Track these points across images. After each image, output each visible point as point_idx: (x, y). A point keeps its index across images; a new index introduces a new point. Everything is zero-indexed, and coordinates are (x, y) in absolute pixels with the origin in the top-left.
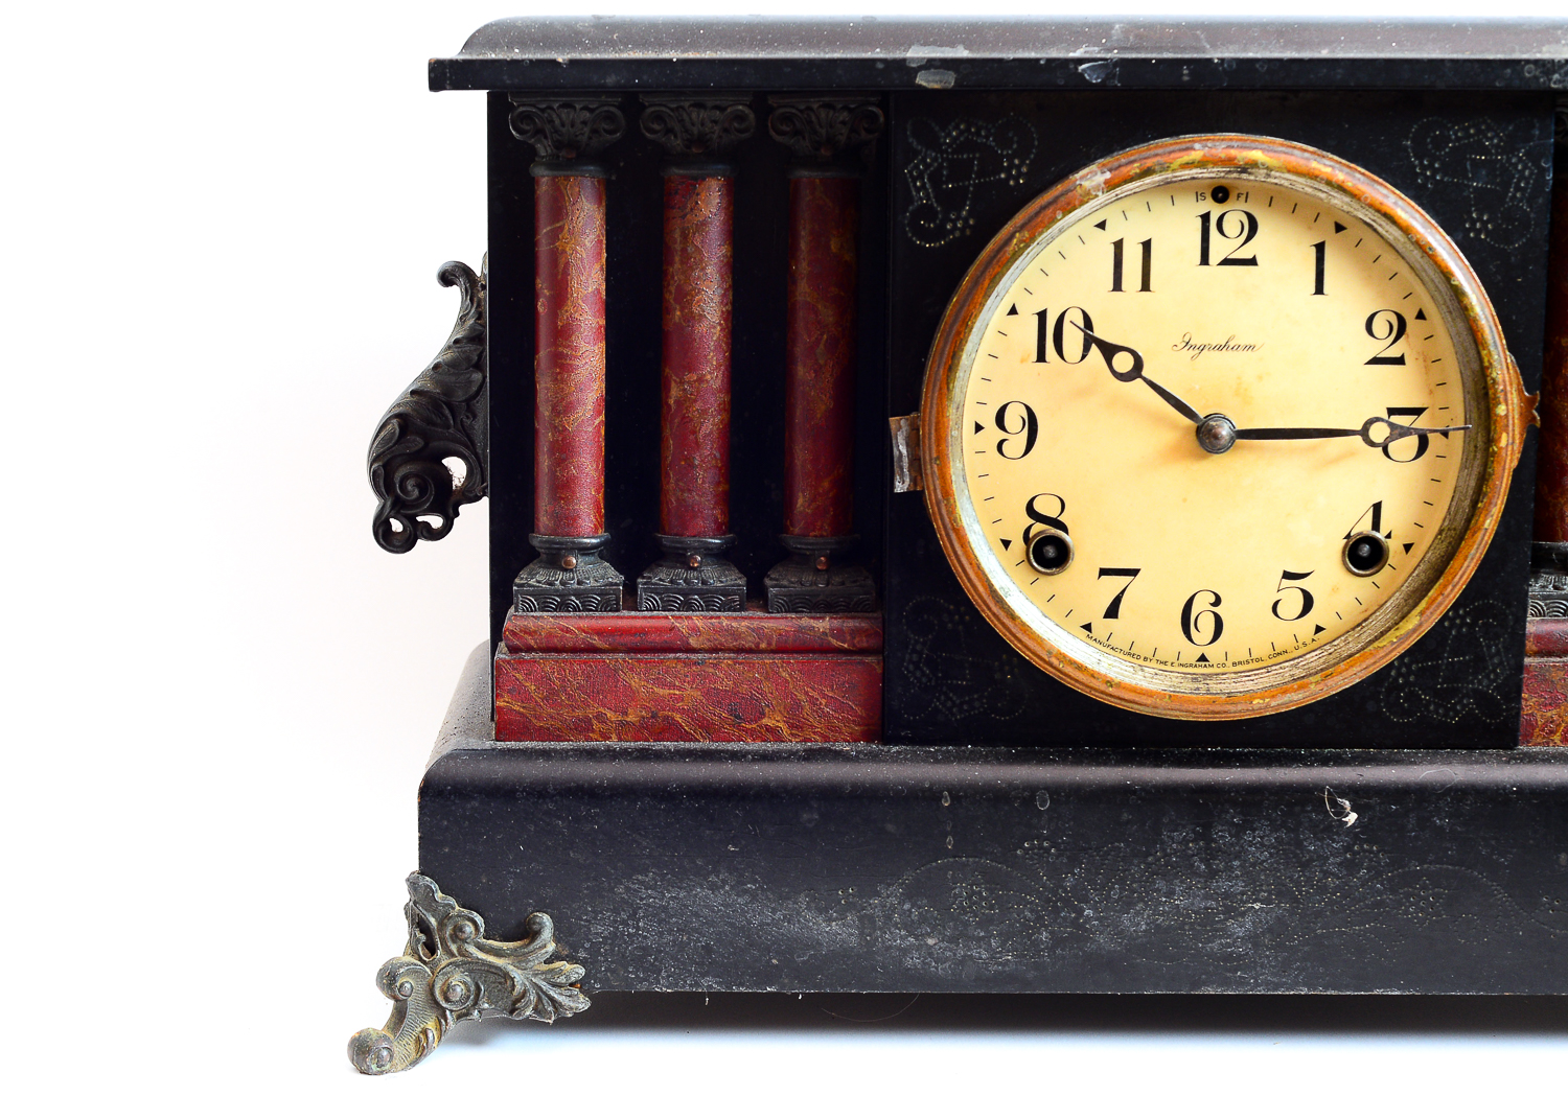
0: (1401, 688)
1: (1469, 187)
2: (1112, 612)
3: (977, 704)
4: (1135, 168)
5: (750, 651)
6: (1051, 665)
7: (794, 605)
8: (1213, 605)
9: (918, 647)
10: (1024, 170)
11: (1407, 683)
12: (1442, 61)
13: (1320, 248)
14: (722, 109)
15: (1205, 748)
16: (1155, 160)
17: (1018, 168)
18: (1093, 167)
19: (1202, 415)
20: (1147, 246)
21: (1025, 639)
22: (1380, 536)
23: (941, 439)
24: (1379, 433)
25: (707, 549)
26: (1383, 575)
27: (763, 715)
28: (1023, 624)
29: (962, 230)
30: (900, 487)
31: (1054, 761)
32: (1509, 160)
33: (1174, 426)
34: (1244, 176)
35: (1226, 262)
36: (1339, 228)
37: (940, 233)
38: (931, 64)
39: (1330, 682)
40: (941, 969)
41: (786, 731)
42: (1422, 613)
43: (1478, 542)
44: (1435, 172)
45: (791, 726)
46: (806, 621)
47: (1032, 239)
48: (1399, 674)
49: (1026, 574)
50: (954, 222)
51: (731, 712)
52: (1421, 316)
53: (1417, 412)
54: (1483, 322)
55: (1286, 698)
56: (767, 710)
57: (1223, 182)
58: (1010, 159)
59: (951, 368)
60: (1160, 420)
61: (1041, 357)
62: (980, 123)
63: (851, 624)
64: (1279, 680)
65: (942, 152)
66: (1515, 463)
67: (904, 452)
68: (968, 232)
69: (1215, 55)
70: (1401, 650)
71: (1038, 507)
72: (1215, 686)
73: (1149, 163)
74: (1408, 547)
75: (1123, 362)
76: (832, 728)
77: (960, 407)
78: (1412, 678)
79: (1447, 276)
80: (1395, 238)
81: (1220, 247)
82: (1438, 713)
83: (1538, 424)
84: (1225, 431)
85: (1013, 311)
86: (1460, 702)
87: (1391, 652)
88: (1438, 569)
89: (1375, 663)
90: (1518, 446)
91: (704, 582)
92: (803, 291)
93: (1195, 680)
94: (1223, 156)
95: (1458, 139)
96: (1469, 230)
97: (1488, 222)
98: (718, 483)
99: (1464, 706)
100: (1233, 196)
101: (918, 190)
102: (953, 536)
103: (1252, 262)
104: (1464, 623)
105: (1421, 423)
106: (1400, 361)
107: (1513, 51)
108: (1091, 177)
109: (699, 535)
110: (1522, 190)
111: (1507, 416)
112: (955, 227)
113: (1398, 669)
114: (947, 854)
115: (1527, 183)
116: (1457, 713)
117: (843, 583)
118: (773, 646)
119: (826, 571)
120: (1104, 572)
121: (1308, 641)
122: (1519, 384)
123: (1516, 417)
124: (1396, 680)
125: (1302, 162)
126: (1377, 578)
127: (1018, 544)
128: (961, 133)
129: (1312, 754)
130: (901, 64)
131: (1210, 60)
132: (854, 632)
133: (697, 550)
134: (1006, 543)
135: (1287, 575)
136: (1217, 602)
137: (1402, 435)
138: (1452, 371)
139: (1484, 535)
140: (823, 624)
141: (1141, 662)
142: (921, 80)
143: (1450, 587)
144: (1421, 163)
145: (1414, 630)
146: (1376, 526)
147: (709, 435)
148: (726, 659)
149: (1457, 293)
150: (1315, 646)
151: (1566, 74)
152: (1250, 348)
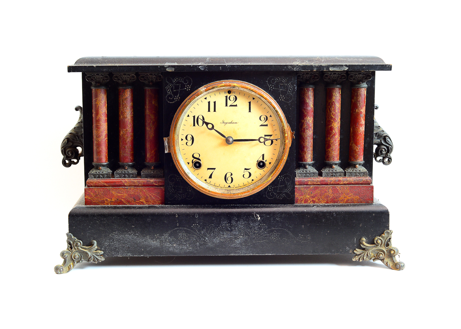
0: (270, 192)
1: (280, 90)
2: (210, 177)
3: (184, 196)
4: (211, 87)
5: (137, 186)
6: (197, 188)
7: (147, 176)
8: (231, 175)
9: (171, 185)
10: (190, 87)
11: (271, 191)
12: (272, 65)
13: (250, 103)
14: (129, 75)
15: (230, 205)
16: (215, 85)
17: (189, 87)
18: (203, 87)
19: (227, 137)
20: (215, 102)
21: (192, 183)
22: (264, 161)
23: (174, 142)
24: (262, 140)
25: (129, 165)
26: (265, 169)
27: (140, 199)
28: (191, 179)
29: (178, 100)
30: (166, 152)
31: (199, 208)
32: (287, 85)
33: (221, 139)
34: (234, 88)
35: (231, 106)
36: (254, 99)
37: (173, 100)
38: (169, 66)
39: (254, 191)
40: (177, 251)
41: (145, 203)
42: (272, 176)
43: (283, 162)
44: (273, 87)
45: (146, 201)
46: (149, 180)
47: (191, 101)
48: (270, 189)
49: (192, 169)
50: (176, 98)
51: (133, 199)
52: (271, 116)
53: (271, 136)
54: (282, 117)
55: (245, 194)
56: (141, 198)
57: (230, 90)
58: (187, 85)
59: (175, 128)
60: (218, 138)
61: (194, 125)
62: (181, 78)
63: (158, 180)
64: (245, 190)
65: (173, 84)
66: (290, 146)
67: (167, 145)
68: (179, 100)
69: (227, 64)
70: (269, 184)
71: (194, 156)
72: (232, 192)
73: (214, 86)
74: (270, 163)
75: (210, 126)
76: (155, 202)
77: (178, 135)
78: (272, 190)
79: (274, 108)
80: (265, 101)
81: (229, 103)
82: (278, 197)
83: (294, 138)
84: (231, 140)
85: (188, 116)
86: (282, 195)
87: (266, 184)
88: (275, 167)
89: (263, 187)
90: (290, 142)
91: (128, 172)
92: (147, 112)
93: (228, 191)
94: (228, 85)
95: (277, 81)
96: (280, 99)
97: (284, 97)
98: (131, 152)
99: (283, 196)
100: (232, 92)
101: (168, 91)
102: (177, 162)
103: (236, 106)
104: (282, 179)
105: (272, 138)
106: (267, 125)
107: (287, 63)
108: (202, 89)
109: (127, 162)
110: (291, 91)
111: (287, 136)
112: (176, 99)
113: (269, 188)
114: (177, 227)
115: (291, 89)
116: (282, 197)
117: (157, 172)
118: (142, 185)
119: (153, 169)
120: (208, 169)
121: (251, 183)
122: (290, 130)
123: (290, 136)
124: (269, 190)
125: (244, 86)
126: (264, 169)
127: (191, 163)
128: (177, 80)
129: (252, 206)
130: (163, 67)
131: (225, 65)
132: (159, 182)
133: (127, 165)
134: (188, 163)
135: (246, 169)
136: (232, 175)
137: (266, 140)
138: (277, 127)
139: (284, 160)
140: (152, 180)
141: (217, 187)
142: (167, 70)
143: (277, 171)
144: (270, 85)
145: (271, 180)
146: (263, 159)
147: (129, 141)
148: (132, 188)
149: (277, 111)
150: (252, 183)
151: (297, 68)
152: (236, 123)
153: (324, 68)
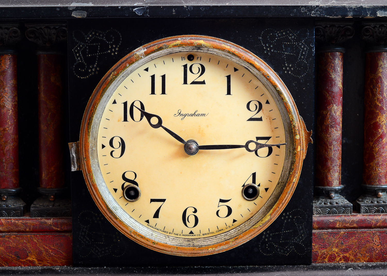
0: (267, 242)
1: (284, 54)
2: (156, 215)
3: (107, 251)
4: (156, 47)
5: (23, 232)
6: (132, 236)
7: (42, 214)
8: (194, 212)
9: (84, 230)
10: (117, 49)
11: (269, 240)
12: (270, 6)
13: (229, 77)
14: (8, 29)
15: (194, 267)
16: (163, 44)
17: (115, 48)
18: (141, 47)
19: (186, 140)
20: (164, 77)
21: (121, 226)
22: (256, 185)
23: (87, 151)
24: (252, 146)
25: (9, 193)
26: (258, 200)
27: (28, 256)
28: (120, 221)
29: (95, 72)
30: (73, 169)
31: (135, 273)
32: (298, 44)
33: (176, 145)
34: (199, 51)
35: (194, 83)
36: (236, 70)
37: (86, 73)
38: (77, 9)
39: (237, 241)
41: (37, 262)
42: (271, 215)
43: (291, 187)
44: (271, 49)
45: (38, 260)
46: (44, 220)
47: (118, 74)
48: (266, 237)
49: (123, 202)
50: (91, 69)
51: (15, 255)
52: (268, 102)
53: (268, 138)
54: (290, 104)
55: (221, 248)
56: (29, 254)
57: (192, 53)
58: (112, 45)
59: (89, 124)
60: (170, 142)
61: (125, 120)
62: (100, 32)
63: (60, 221)
64: (220, 240)
65: (86, 43)
66: (304, 157)
67: (74, 155)
68: (97, 73)
69: (185, 5)
70: (264, 228)
71: (127, 176)
72: (196, 243)
73: (161, 45)
74: (266, 189)
75: (154, 121)
76: (56, 261)
77: (95, 139)
78: (271, 239)
79: (275, 87)
80: (257, 73)
81: (191, 77)
82: (281, 252)
83: (312, 143)
84: (194, 146)
85: (115, 102)
86: (289, 247)
87: (260, 230)
88: (277, 198)
89: (254, 234)
90: (305, 150)
91: (7, 206)
92: (42, 96)
93: (188, 241)
94: (189, 42)
95: (279, 36)
96: (285, 70)
97: (291, 67)
98: (13, 169)
99: (290, 249)
100: (195, 58)
101: (78, 57)
102: (93, 188)
103: (203, 83)
104: (289, 218)
105: (269, 142)
106: (260, 119)
107: (298, 3)
108: (140, 51)
109: (6, 188)
110: (304, 55)
111: (300, 139)
112: (92, 71)
113: (265, 235)
115: (306, 53)
116: (288, 252)
117: (59, 206)
118: (31, 230)
119: (54, 201)
120: (152, 200)
121: (231, 225)
122: (304, 127)
123: (304, 140)
124: (265, 239)
125: (218, 44)
126: (255, 201)
127: (120, 190)
128: (93, 35)
129: (234, 268)
130: (65, 9)
131: (183, 7)
132: (62, 224)
133: (5, 194)
134: (116, 190)
135: (221, 201)
136: (196, 211)
137: (261, 147)
138: (279, 123)
139: (293, 185)
140: (50, 221)
141: (168, 234)
142: (74, 15)
143: (281, 205)
144: (266, 46)
145: (269, 221)
146: (254, 181)
147: (9, 150)
148: (13, 235)
149: (279, 93)
150: (233, 227)
151: (317, 11)
152: (204, 115)
153: (366, 12)
